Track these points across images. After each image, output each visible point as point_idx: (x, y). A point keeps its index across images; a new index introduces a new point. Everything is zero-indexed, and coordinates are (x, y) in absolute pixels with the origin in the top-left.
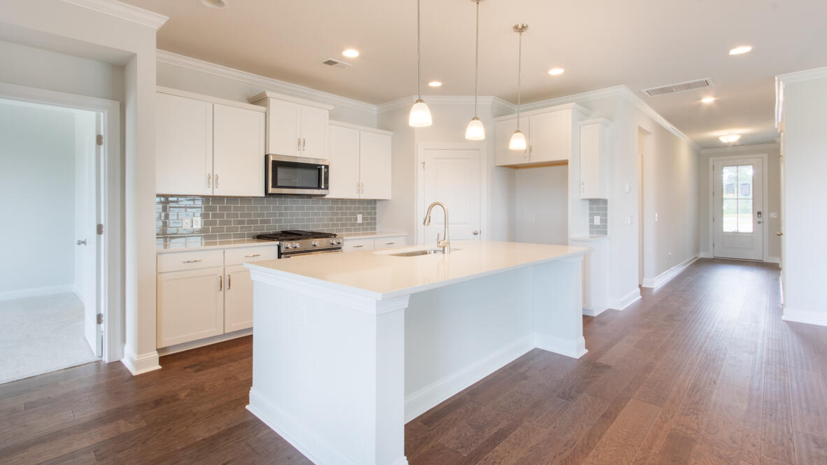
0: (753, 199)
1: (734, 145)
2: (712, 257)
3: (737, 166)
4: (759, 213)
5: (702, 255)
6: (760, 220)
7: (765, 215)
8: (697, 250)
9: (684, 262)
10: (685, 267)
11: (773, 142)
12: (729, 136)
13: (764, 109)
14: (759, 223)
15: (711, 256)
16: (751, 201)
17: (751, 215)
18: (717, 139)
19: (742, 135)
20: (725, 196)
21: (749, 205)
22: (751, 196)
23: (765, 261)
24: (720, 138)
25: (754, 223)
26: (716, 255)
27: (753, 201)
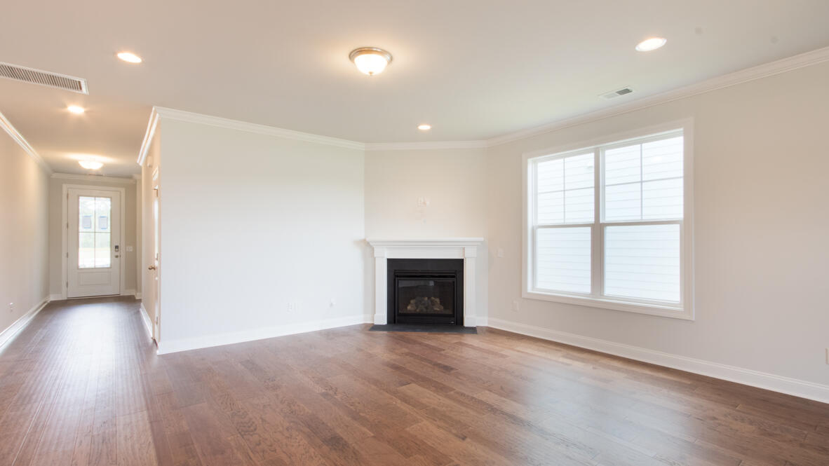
0: (111, 233)
1: (98, 175)
2: (66, 299)
3: (95, 196)
4: (117, 247)
5: (53, 298)
6: (118, 254)
7: (122, 247)
8: (46, 292)
9: (31, 311)
10: (32, 317)
11: (130, 177)
12: (92, 162)
13: (130, 141)
14: (117, 257)
15: (64, 297)
16: (109, 234)
17: (109, 249)
18: (76, 163)
19: (105, 164)
20: (81, 229)
21: (107, 237)
22: (109, 230)
23: (122, 295)
24: (80, 164)
25: (111, 257)
26: (71, 295)
27: (111, 235)
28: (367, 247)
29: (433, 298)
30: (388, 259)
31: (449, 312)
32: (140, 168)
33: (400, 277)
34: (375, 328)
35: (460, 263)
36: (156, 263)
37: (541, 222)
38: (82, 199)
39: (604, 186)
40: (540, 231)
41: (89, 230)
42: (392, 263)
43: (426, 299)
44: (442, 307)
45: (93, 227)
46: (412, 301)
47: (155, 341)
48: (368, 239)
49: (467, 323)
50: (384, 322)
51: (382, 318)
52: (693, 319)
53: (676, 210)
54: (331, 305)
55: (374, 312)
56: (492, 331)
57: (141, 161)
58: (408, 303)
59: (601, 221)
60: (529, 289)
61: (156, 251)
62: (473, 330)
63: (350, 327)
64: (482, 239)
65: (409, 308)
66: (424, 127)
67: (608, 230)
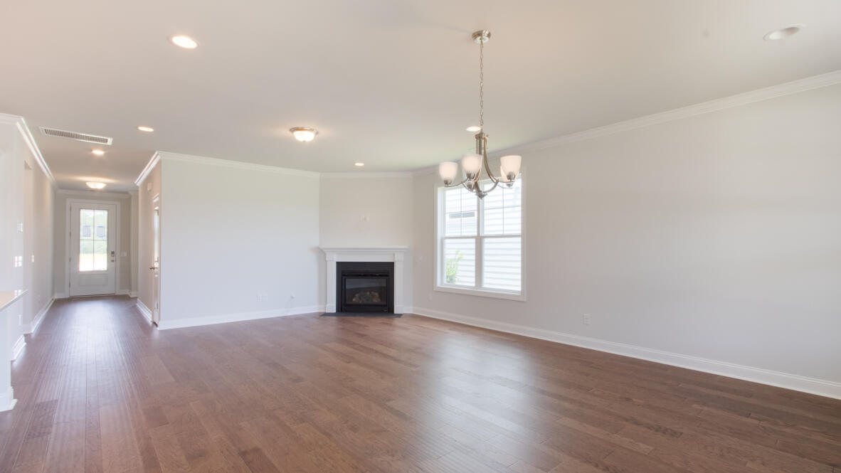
0: (108, 240)
1: (101, 191)
2: (68, 297)
3: (94, 209)
4: (113, 253)
5: (58, 296)
6: (114, 259)
7: (118, 254)
9: (46, 305)
11: (126, 193)
12: (97, 183)
14: (113, 261)
16: (106, 242)
17: (106, 255)
18: (84, 183)
19: (108, 184)
20: (81, 237)
21: (105, 245)
22: (106, 238)
24: (87, 183)
25: (108, 262)
26: (73, 294)
27: (108, 243)
28: (321, 253)
29: (373, 293)
30: (337, 263)
31: (384, 303)
32: (137, 187)
33: (348, 276)
34: (326, 314)
35: (391, 265)
36: (156, 265)
37: (447, 235)
38: (82, 212)
39: (483, 210)
40: (447, 241)
41: (89, 238)
42: (339, 265)
43: (368, 293)
44: (379, 300)
45: (92, 235)
46: (357, 295)
47: (155, 323)
48: (321, 247)
49: (396, 312)
50: (334, 310)
51: (332, 307)
52: (525, 300)
53: (516, 227)
54: (292, 297)
55: (326, 303)
56: (414, 317)
57: (139, 182)
58: (354, 296)
59: (481, 235)
60: (439, 284)
61: (156, 256)
62: (400, 315)
63: (306, 315)
64: (406, 247)
65: (354, 300)
66: (359, 164)
67: (486, 240)
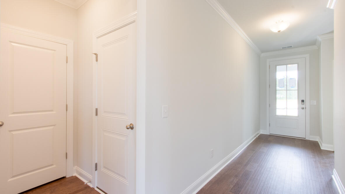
0: (298, 90)
3: (286, 65)
4: (303, 101)
5: (262, 132)
6: (304, 106)
7: (307, 103)
14: (303, 108)
15: (268, 133)
17: (296, 102)
20: (278, 88)
22: (296, 88)
23: (306, 139)
27: (298, 92)
38: (278, 68)
41: (283, 88)
45: (285, 86)
